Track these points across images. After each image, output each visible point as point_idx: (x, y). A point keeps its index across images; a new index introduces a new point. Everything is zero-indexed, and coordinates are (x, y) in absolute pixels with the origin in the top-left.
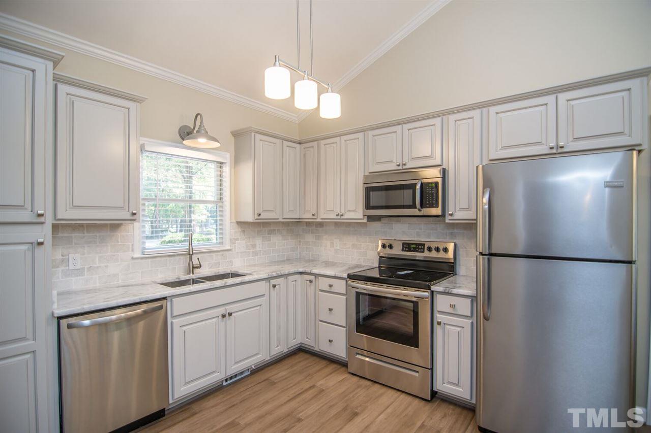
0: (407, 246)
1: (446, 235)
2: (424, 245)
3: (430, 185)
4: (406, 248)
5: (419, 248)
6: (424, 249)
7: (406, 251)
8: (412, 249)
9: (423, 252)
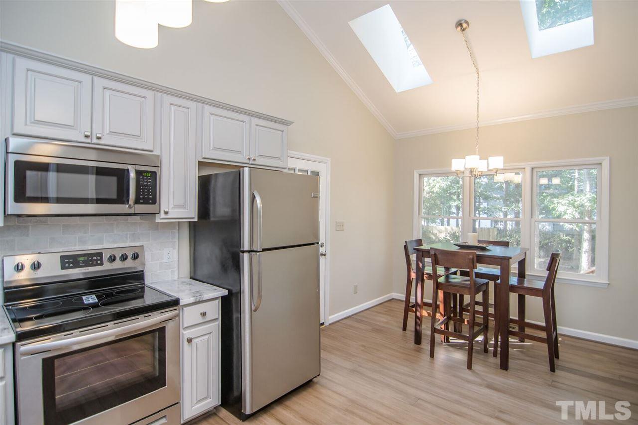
0: (69, 261)
1: (126, 238)
2: (100, 254)
3: (144, 174)
4: (69, 263)
5: (92, 260)
6: (101, 260)
7: (69, 267)
8: (81, 263)
9: (102, 264)
